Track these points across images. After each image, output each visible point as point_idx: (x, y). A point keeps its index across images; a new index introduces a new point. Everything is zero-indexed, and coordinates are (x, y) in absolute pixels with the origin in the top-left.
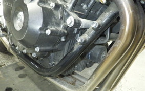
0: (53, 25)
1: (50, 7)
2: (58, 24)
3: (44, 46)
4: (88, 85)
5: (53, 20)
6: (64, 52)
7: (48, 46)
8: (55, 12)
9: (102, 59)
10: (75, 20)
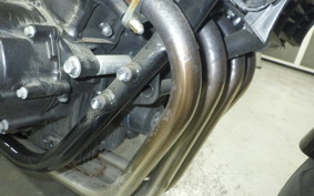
0: (33, 76)
1: (23, 37)
2: (47, 72)
3: (19, 117)
4: (122, 184)
5: (34, 64)
6: (71, 119)
7: (30, 114)
8: (37, 47)
9: (153, 126)
10: (82, 64)
